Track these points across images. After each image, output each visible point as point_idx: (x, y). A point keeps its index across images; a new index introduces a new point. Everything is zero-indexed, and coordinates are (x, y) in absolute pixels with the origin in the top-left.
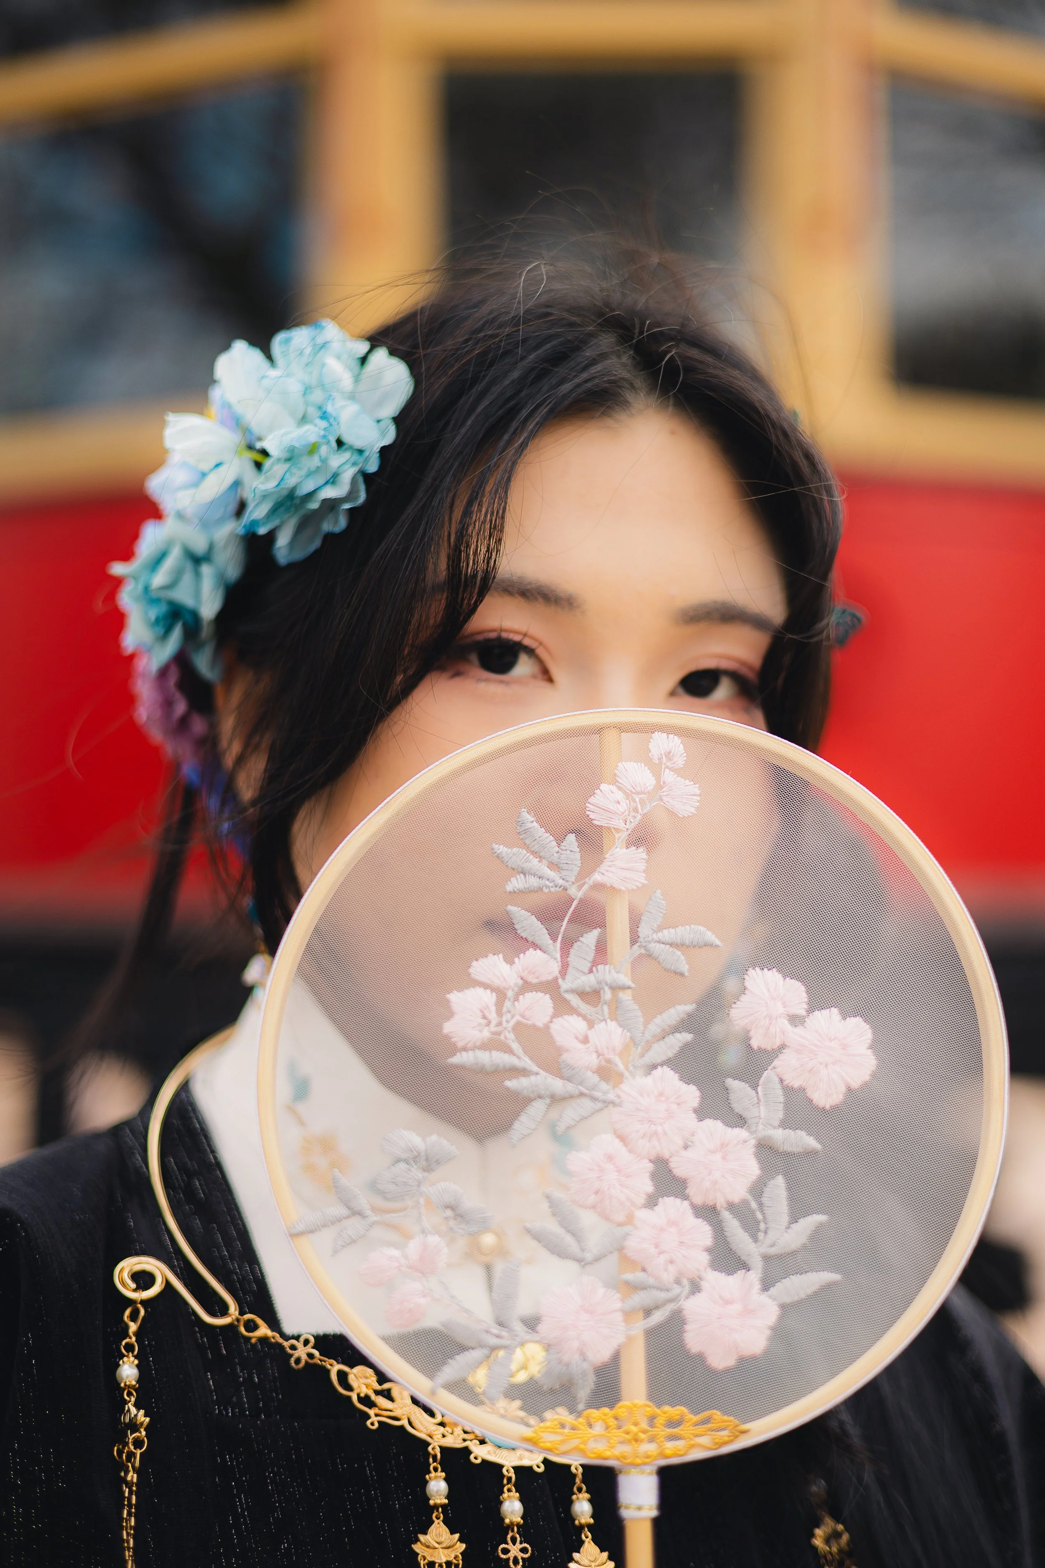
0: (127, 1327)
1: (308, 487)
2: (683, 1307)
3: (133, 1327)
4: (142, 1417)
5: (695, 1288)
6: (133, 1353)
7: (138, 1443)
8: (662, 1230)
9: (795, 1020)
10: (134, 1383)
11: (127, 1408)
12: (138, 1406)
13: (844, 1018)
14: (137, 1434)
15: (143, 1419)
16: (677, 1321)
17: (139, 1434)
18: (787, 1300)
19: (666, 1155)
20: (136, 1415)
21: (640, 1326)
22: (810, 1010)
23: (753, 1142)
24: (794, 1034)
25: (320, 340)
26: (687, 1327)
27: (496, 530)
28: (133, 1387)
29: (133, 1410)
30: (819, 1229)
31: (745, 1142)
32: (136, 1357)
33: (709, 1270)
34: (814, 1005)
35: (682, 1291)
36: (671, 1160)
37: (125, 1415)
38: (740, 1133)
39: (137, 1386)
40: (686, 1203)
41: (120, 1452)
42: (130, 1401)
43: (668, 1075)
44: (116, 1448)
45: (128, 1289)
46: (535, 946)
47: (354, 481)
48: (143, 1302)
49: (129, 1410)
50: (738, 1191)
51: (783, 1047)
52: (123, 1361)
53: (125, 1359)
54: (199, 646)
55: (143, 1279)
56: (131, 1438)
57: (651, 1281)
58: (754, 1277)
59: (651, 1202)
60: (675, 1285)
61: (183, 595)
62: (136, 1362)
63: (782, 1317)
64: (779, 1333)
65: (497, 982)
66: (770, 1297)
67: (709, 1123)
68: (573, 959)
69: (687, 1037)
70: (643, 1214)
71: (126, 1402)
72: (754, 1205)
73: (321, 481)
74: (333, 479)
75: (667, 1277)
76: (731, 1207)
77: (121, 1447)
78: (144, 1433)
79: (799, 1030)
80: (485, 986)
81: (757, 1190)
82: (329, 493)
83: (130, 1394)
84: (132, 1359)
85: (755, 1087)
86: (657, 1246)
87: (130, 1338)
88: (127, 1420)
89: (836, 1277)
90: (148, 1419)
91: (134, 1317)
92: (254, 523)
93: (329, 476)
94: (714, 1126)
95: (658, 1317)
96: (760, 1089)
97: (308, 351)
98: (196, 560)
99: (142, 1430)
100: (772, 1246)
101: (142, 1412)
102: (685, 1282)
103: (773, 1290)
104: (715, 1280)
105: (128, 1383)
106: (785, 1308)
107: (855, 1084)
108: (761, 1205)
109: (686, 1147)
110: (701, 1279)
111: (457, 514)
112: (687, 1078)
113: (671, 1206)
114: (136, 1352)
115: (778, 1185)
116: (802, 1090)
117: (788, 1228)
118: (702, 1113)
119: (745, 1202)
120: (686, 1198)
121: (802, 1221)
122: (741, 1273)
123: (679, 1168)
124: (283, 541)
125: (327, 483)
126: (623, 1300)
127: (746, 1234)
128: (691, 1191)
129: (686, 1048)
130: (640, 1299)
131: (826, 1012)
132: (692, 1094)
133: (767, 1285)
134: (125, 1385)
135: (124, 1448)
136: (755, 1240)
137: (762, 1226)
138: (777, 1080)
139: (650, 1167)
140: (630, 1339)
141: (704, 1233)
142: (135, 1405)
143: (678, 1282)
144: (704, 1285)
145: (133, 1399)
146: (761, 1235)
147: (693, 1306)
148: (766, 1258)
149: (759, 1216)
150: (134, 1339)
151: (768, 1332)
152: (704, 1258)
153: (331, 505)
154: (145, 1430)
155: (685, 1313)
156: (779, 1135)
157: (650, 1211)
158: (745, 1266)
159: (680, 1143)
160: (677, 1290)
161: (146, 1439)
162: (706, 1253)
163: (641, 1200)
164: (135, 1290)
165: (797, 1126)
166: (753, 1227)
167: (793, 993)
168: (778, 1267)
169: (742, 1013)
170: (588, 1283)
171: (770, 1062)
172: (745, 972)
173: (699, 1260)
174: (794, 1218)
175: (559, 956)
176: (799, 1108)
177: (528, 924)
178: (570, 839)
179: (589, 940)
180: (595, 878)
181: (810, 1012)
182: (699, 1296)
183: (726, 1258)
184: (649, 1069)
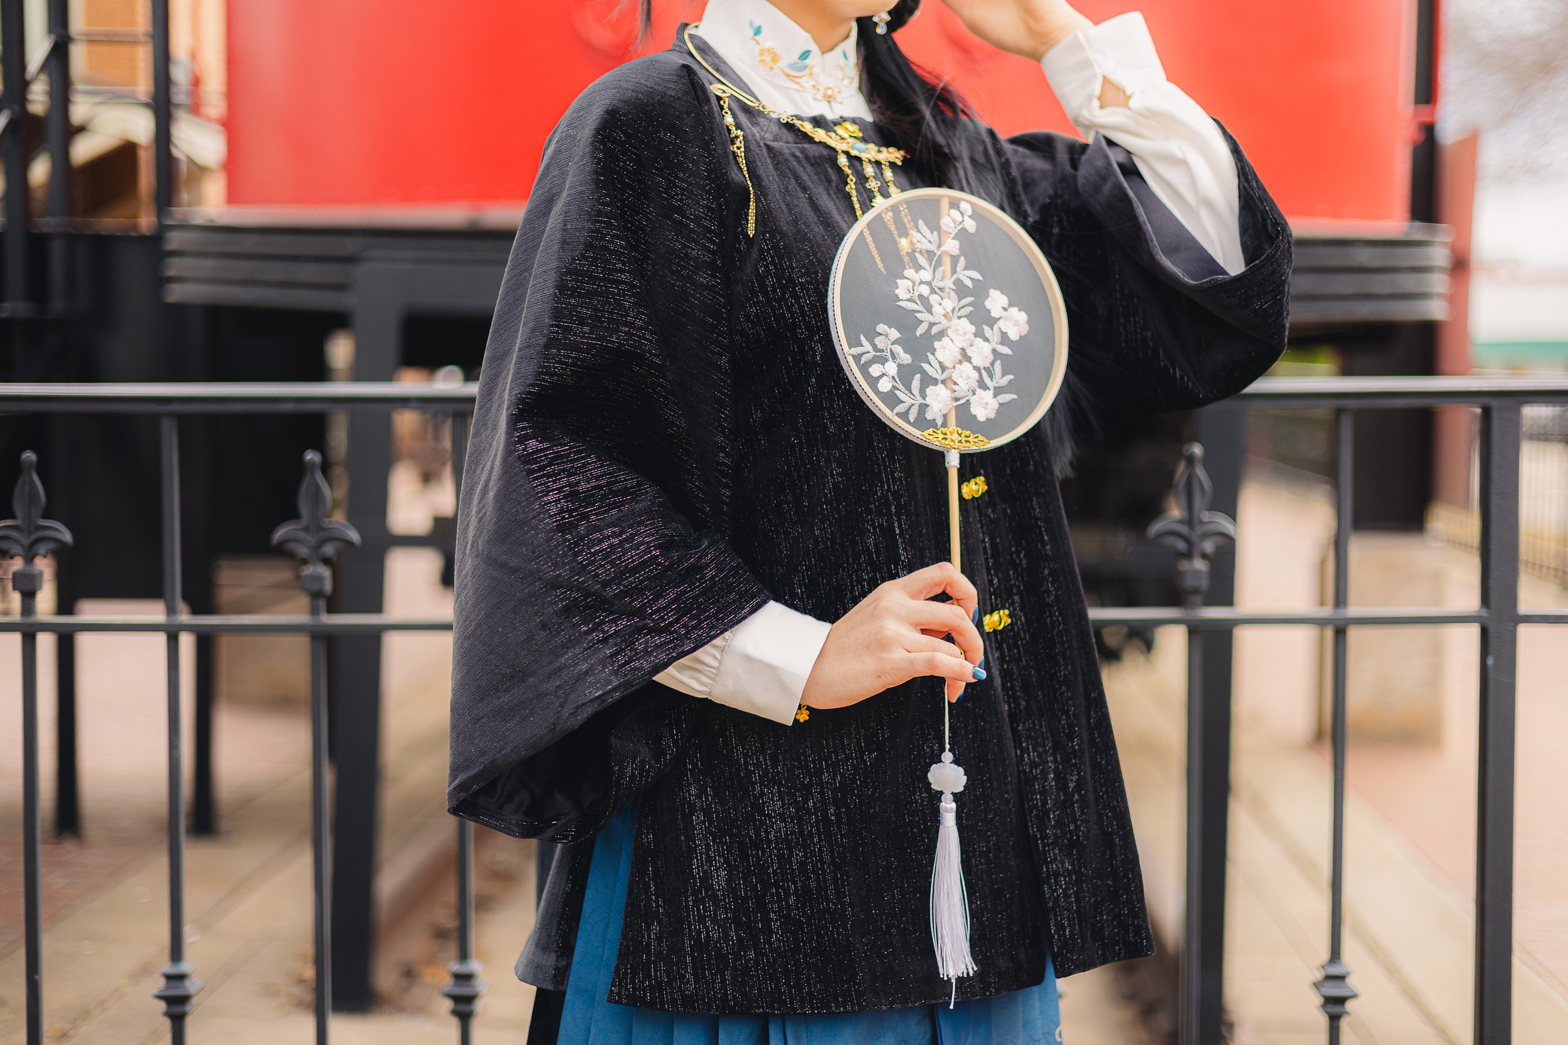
0: (723, 106)
2: (969, 399)
3: (725, 106)
6: (728, 114)
7: (740, 142)
8: (963, 372)
9: (1005, 309)
10: (733, 123)
13: (1019, 311)
16: (967, 404)
18: (1001, 402)
19: (965, 347)
21: (955, 403)
23: (991, 348)
24: (1004, 314)
26: (970, 406)
28: (733, 125)
30: (1011, 380)
31: (989, 347)
33: (978, 388)
34: (1011, 305)
35: (969, 394)
36: (966, 349)
38: (986, 344)
40: (971, 365)
43: (965, 321)
46: (924, 269)
49: (734, 132)
50: (988, 365)
51: (1000, 318)
53: (726, 116)
56: (738, 141)
57: (960, 389)
58: (991, 392)
59: (960, 363)
62: (731, 117)
63: (999, 407)
64: (998, 413)
65: (912, 279)
66: (996, 400)
67: (978, 339)
68: (935, 275)
69: (971, 309)
72: (991, 369)
75: (965, 389)
76: (985, 368)
79: (1006, 313)
80: (908, 280)
81: (992, 364)
84: (729, 116)
85: (992, 329)
86: (962, 378)
87: (726, 110)
89: (1016, 397)
91: (724, 103)
94: (980, 340)
95: (961, 401)
96: (994, 330)
99: (741, 138)
100: (997, 383)
102: (971, 391)
103: (997, 398)
104: (979, 391)
105: (730, 124)
106: (1000, 405)
107: (1022, 334)
108: (993, 370)
109: (971, 345)
110: (975, 390)
112: (971, 323)
113: (966, 365)
115: (998, 364)
116: (1006, 333)
117: (1001, 378)
118: (976, 335)
119: (989, 368)
120: (971, 363)
122: (987, 391)
123: (969, 352)
126: (951, 394)
127: (989, 378)
128: (973, 361)
129: (971, 313)
130: (956, 394)
131: (1013, 308)
132: (973, 329)
133: (995, 396)
137: (994, 376)
138: (998, 328)
139: (960, 351)
140: (952, 407)
141: (976, 376)
143: (968, 391)
146: (993, 379)
147: (973, 399)
148: (995, 388)
149: (992, 373)
151: (995, 412)
155: (970, 401)
156: (999, 347)
157: (959, 365)
158: (988, 389)
159: (969, 344)
160: (967, 393)
162: (977, 382)
163: (957, 362)
165: (1004, 345)
166: (991, 376)
167: (1003, 300)
168: (998, 391)
169: (988, 304)
170: (941, 387)
171: (997, 322)
172: (989, 289)
173: (975, 385)
174: (1004, 375)
175: (932, 273)
176: (1004, 339)
177: (922, 261)
178: (935, 233)
179: (941, 269)
180: (943, 249)
181: (1009, 307)
182: (974, 396)
183: (983, 385)
184: (959, 318)
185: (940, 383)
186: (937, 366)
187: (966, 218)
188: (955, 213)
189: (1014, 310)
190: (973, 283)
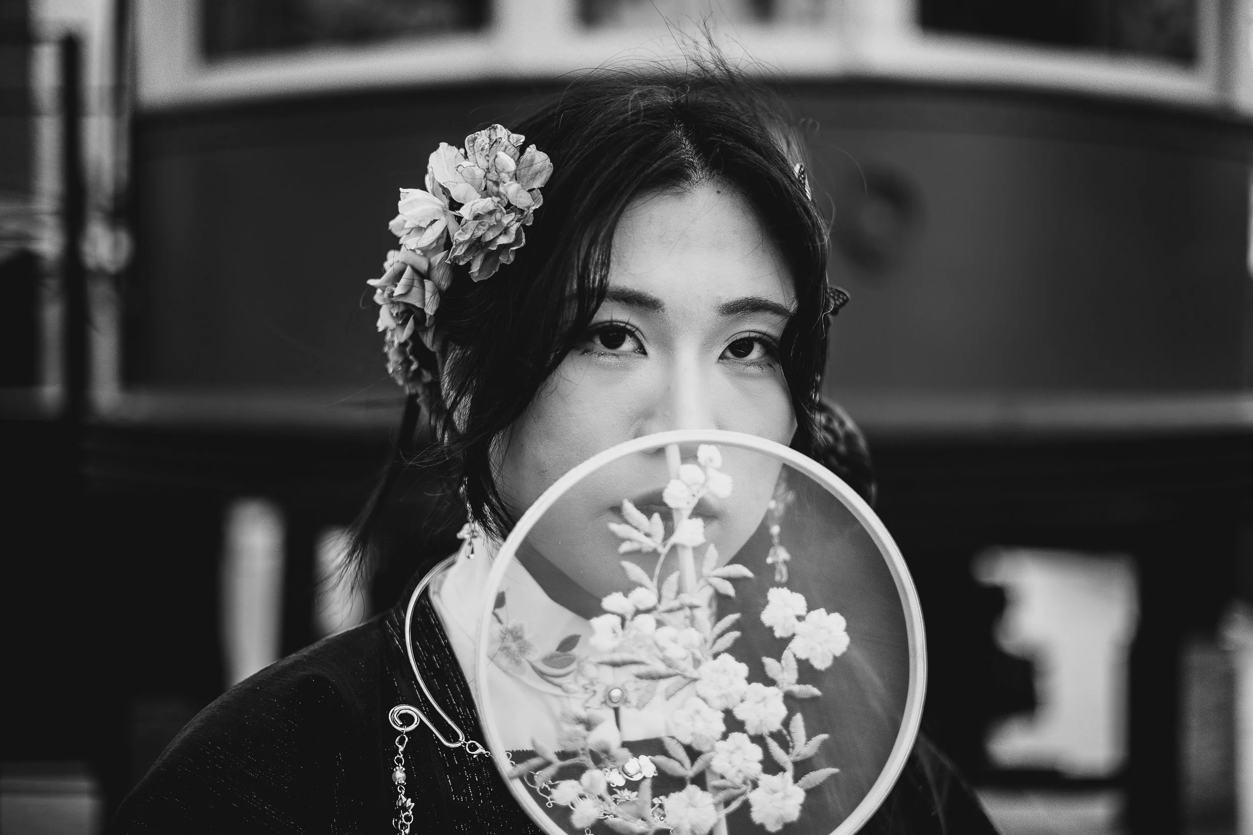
0: (398, 748)
1: (490, 236)
2: (749, 798)
3: (401, 749)
4: (409, 803)
5: (755, 785)
6: (401, 764)
7: (408, 818)
8: (732, 753)
9: (800, 618)
10: (403, 782)
11: (400, 797)
12: (407, 796)
13: (828, 614)
14: (407, 813)
15: (410, 804)
16: (746, 806)
17: (408, 813)
18: (809, 787)
19: (730, 707)
20: (406, 802)
21: (724, 812)
22: (809, 610)
23: (781, 695)
24: (799, 627)
25: (494, 138)
26: (753, 809)
27: (606, 264)
28: (403, 784)
29: (404, 799)
30: (824, 743)
31: (777, 695)
32: (403, 766)
33: (762, 774)
34: (811, 608)
35: (747, 788)
36: (734, 710)
37: (399, 801)
38: (772, 690)
39: (405, 783)
40: (745, 735)
41: (396, 823)
42: (402, 793)
43: (728, 659)
44: (393, 821)
45: (398, 726)
46: (641, 585)
47: (518, 232)
48: (407, 733)
49: (401, 798)
50: (776, 726)
51: (794, 635)
52: (396, 769)
53: (397, 768)
54: (426, 330)
55: (407, 719)
56: (403, 816)
57: (729, 784)
58: (789, 774)
59: (725, 736)
60: (743, 785)
61: (413, 300)
62: (404, 769)
63: (807, 798)
64: (806, 807)
65: (620, 611)
66: (799, 786)
67: (754, 685)
68: (665, 592)
69: (736, 634)
70: (722, 744)
71: (400, 794)
72: (785, 732)
73: (498, 233)
74: (505, 231)
75: (738, 781)
76: (772, 735)
77: (396, 820)
78: (411, 812)
79: (802, 623)
80: (613, 613)
81: (786, 723)
82: (503, 240)
83: (401, 789)
84: (401, 767)
85: (779, 660)
86: (730, 763)
87: (400, 755)
88: (400, 805)
89: (836, 770)
90: (413, 804)
91: (401, 742)
92: (456, 258)
93: (502, 229)
94: (758, 687)
95: (735, 805)
96: (783, 662)
97: (487, 147)
98: (422, 276)
99: (410, 810)
100: (798, 755)
101: (409, 800)
102: (749, 782)
103: (800, 782)
104: (766, 780)
105: (400, 782)
106: (809, 792)
107: (838, 653)
108: (789, 733)
109: (742, 701)
110: (758, 780)
111: (582, 254)
112: (739, 659)
113: (737, 737)
114: (403, 764)
115: (798, 721)
116: (807, 660)
117: (806, 744)
118: (750, 680)
119: (780, 732)
120: (744, 732)
121: (813, 739)
122: (781, 774)
123: (739, 714)
124: (475, 268)
125: (500, 235)
126: (713, 797)
127: (782, 750)
128: (748, 727)
129: (737, 641)
130: (722, 795)
131: (817, 611)
132: (743, 669)
133: (796, 779)
134: (398, 783)
135: (398, 821)
136: (788, 753)
137: (791, 744)
138: (792, 655)
139: (722, 715)
140: (719, 820)
141: (757, 752)
142: (405, 795)
143: (745, 783)
144: (760, 783)
145: (403, 792)
146: (791, 750)
147: (754, 797)
148: (796, 764)
149: (788, 738)
150: (402, 756)
151: (800, 807)
152: (759, 767)
153: (504, 248)
154: (412, 810)
155: (750, 801)
156: (797, 689)
157: (724, 742)
158: (783, 770)
159: (739, 699)
160: (744, 788)
161: (412, 816)
162: (759, 764)
163: (719, 736)
164: (401, 726)
165: (805, 683)
166: (786, 745)
167: (798, 602)
168: (802, 768)
169: (768, 617)
170: (692, 789)
171: (787, 645)
172: (767, 590)
173: (755, 769)
174: (809, 738)
175: (656, 590)
176: (806, 671)
177: (634, 571)
178: (656, 517)
179: (673, 578)
180: (673, 540)
181: (808, 612)
182: (757, 790)
183: (771, 766)
184: (716, 656)
185: (688, 782)
186: (682, 755)
187: (711, 472)
188: (690, 471)
189: (820, 614)
190: (735, 587)
